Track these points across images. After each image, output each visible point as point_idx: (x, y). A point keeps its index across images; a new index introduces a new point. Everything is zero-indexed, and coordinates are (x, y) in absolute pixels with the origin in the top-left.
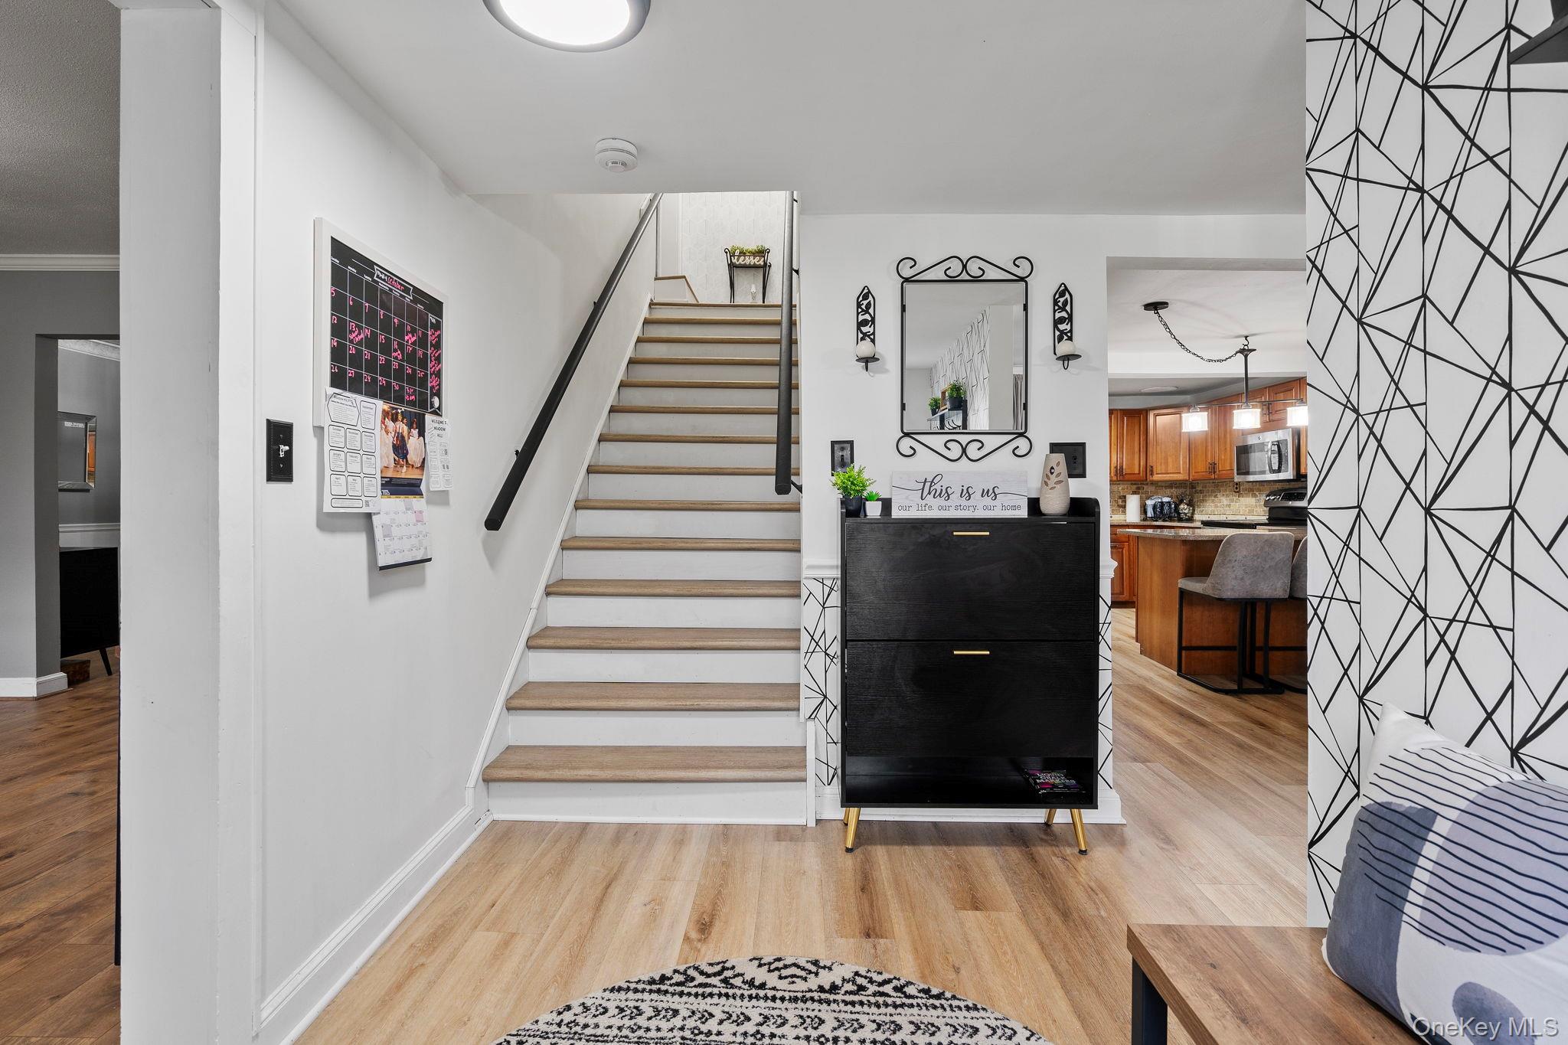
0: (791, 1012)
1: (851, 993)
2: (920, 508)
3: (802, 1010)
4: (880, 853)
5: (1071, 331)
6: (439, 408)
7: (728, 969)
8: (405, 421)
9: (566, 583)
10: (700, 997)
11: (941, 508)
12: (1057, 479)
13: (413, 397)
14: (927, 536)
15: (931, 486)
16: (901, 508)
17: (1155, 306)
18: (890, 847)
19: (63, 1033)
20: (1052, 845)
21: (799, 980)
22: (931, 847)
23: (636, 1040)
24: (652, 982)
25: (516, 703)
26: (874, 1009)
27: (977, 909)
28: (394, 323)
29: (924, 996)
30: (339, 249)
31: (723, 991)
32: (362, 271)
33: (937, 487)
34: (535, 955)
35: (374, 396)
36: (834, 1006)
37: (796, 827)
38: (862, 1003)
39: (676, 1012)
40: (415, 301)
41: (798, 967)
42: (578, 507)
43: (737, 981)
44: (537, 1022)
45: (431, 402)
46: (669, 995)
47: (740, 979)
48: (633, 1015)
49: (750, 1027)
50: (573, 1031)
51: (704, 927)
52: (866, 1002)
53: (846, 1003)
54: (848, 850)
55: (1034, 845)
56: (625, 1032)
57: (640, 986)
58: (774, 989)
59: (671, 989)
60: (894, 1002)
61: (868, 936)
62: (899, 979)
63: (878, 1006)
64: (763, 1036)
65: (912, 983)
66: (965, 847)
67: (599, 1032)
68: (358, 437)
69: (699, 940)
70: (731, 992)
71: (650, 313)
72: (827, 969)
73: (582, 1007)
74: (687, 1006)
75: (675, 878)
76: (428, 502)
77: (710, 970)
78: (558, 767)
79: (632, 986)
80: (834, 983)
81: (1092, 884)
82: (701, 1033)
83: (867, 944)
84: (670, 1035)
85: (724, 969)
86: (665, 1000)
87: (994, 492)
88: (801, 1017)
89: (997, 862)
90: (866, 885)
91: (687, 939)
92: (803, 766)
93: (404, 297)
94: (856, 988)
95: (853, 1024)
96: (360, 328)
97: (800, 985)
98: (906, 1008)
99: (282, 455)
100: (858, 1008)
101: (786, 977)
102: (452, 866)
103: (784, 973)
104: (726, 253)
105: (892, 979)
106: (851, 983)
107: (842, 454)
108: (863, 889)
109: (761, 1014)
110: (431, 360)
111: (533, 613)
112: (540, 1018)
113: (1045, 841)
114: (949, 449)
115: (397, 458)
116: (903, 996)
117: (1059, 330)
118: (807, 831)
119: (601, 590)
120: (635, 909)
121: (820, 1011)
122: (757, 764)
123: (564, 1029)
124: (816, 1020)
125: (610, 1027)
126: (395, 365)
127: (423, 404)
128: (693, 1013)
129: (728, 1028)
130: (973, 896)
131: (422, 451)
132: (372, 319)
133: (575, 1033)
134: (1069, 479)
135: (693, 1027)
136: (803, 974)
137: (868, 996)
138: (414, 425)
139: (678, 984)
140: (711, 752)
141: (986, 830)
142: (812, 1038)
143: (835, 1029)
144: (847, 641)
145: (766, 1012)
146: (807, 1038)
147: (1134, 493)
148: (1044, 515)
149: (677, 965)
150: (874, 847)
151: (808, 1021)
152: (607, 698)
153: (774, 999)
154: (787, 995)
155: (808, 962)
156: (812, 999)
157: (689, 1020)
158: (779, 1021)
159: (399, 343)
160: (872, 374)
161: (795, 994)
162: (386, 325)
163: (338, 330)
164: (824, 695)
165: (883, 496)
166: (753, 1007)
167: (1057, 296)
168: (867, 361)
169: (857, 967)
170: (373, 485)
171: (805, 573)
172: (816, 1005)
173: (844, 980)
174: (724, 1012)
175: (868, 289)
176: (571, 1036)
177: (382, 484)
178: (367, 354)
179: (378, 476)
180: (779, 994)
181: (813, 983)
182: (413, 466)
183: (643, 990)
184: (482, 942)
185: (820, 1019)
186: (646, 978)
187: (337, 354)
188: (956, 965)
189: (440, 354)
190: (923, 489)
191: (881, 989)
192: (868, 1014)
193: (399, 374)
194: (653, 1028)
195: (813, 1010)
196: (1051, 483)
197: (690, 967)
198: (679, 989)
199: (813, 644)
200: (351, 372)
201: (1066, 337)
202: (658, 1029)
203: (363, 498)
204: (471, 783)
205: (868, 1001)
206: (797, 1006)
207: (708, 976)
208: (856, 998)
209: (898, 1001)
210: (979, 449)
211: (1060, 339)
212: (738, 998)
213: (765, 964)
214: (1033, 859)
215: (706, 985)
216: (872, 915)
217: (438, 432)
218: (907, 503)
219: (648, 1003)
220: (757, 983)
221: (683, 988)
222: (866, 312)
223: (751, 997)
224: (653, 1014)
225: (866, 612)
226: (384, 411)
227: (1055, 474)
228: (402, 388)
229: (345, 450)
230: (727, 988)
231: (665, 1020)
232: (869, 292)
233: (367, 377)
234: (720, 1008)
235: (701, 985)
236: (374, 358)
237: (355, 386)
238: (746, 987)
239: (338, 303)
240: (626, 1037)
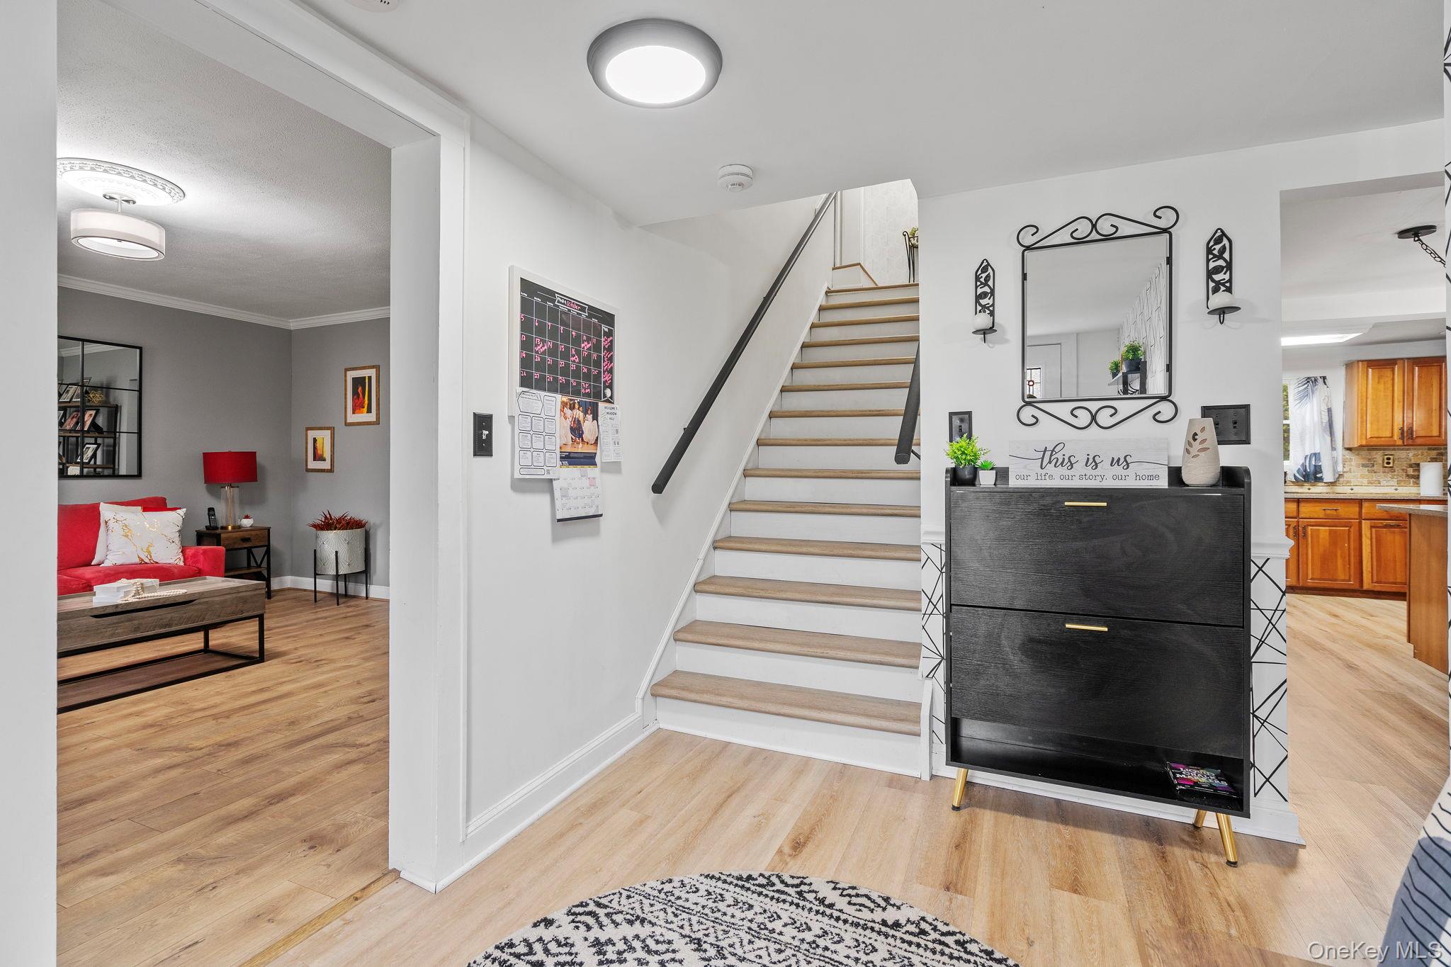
0: (849, 934)
1: (912, 934)
2: (1039, 478)
3: (860, 935)
4: (987, 818)
5: (1230, 281)
6: (611, 397)
7: (805, 884)
8: (581, 409)
9: (732, 539)
10: (774, 901)
11: (1063, 478)
12: (1201, 447)
13: (589, 390)
14: (1036, 505)
15: (1051, 455)
16: (1018, 477)
17: (1415, 233)
18: (1000, 814)
19: (374, 815)
20: (1192, 848)
21: (866, 909)
22: (1045, 822)
23: (713, 919)
24: (740, 878)
25: (681, 636)
26: (929, 954)
27: (1075, 891)
28: (572, 335)
29: (985, 957)
30: (527, 286)
31: (796, 901)
32: (545, 299)
33: (1060, 456)
34: (659, 836)
35: (555, 391)
36: (891, 940)
37: (910, 778)
38: (918, 945)
39: (751, 907)
40: (590, 316)
41: (869, 898)
42: (746, 474)
43: (811, 897)
44: (645, 885)
45: (604, 393)
46: (749, 892)
47: (814, 895)
48: (717, 900)
49: (809, 936)
50: (668, 899)
51: (798, 846)
52: (923, 946)
53: (903, 941)
54: (954, 808)
55: (1171, 845)
56: (707, 911)
57: (729, 879)
58: (841, 911)
59: (753, 888)
60: (951, 953)
61: (948, 889)
62: (964, 935)
63: (934, 952)
64: (818, 946)
65: (976, 942)
66: (1084, 830)
67: (687, 905)
68: (542, 423)
69: (790, 856)
70: (802, 903)
71: (827, 300)
72: (895, 908)
73: (680, 883)
74: (761, 904)
75: (786, 800)
76: (602, 471)
77: (790, 881)
78: (707, 692)
79: (723, 877)
80: (898, 921)
81: (1232, 899)
82: (766, 929)
83: (944, 896)
84: (741, 923)
85: (802, 883)
86: (745, 895)
87: (1125, 460)
88: (857, 941)
89: (1118, 852)
90: (961, 844)
91: (780, 852)
92: (917, 721)
93: (581, 314)
94: (917, 930)
95: (903, 960)
96: (544, 342)
97: (866, 914)
98: (962, 962)
99: (484, 437)
100: (913, 948)
101: (855, 904)
102: (621, 757)
103: (854, 900)
104: (905, 235)
105: (957, 933)
106: (915, 925)
107: (961, 424)
108: (957, 847)
109: (821, 928)
110: (604, 361)
111: (700, 563)
112: (648, 883)
113: (1187, 843)
114: (1076, 417)
115: (573, 437)
116: (963, 950)
117: (1213, 281)
118: (920, 784)
119: (757, 547)
120: (745, 819)
121: (876, 940)
122: (875, 714)
123: (662, 896)
124: (870, 947)
125: (697, 904)
126: (573, 367)
127: (598, 395)
128: (765, 911)
129: (790, 931)
130: (1076, 879)
131: (595, 432)
132: (553, 335)
133: (669, 901)
134: (1219, 446)
135: (760, 922)
136: (872, 905)
137: (928, 940)
138: (589, 412)
139: (760, 885)
140: (838, 697)
141: (1116, 818)
142: (861, 961)
143: (885, 960)
144: (951, 605)
145: (827, 928)
146: (857, 960)
147: (1434, 460)
148: (1188, 486)
149: (765, 870)
150: (983, 810)
151: (863, 946)
152: (753, 639)
153: (838, 919)
154: (850, 919)
155: (879, 896)
156: (872, 929)
157: (759, 916)
158: (836, 939)
159: (576, 350)
160: (991, 345)
161: (858, 921)
162: (565, 338)
163: (526, 345)
164: (941, 656)
165: (999, 464)
166: (817, 921)
167: (1212, 243)
168: (985, 332)
169: (926, 913)
170: (553, 458)
171: (924, 539)
172: (874, 935)
173: (908, 921)
174: (790, 918)
175: (987, 261)
176: (666, 902)
177: (561, 458)
178: (549, 360)
179: (558, 451)
180: (843, 917)
181: (878, 915)
182: (588, 443)
183: (731, 883)
184: (625, 817)
185: (873, 947)
186: (736, 874)
187: (526, 363)
188: (1031, 939)
189: (612, 355)
190: (1043, 458)
191: (943, 939)
192: (922, 956)
193: (576, 374)
194: (729, 914)
195: (870, 938)
196: (1194, 451)
197: (773, 875)
198: (759, 889)
199: (931, 607)
200: (536, 375)
201: (1223, 288)
202: (733, 916)
203: (545, 467)
204: (640, 694)
205: (926, 945)
206: (856, 930)
207: (787, 885)
208: (915, 940)
209: (956, 954)
210: (1111, 416)
211: (1216, 290)
212: (806, 910)
213: (839, 889)
214: (1163, 857)
215: (783, 892)
216: (958, 871)
217: (609, 416)
218: (1025, 472)
219: (731, 894)
220: (826, 903)
221: (763, 890)
222: (986, 284)
223: (817, 912)
224: (733, 903)
225: (972, 578)
226: (563, 402)
227: (1198, 441)
228: (579, 384)
229: (531, 432)
230: (799, 899)
231: (741, 910)
232: (989, 264)
233: (549, 377)
234: (788, 913)
235: (778, 891)
236: (556, 363)
237: (540, 385)
238: (817, 903)
239: (526, 326)
240: (706, 915)
